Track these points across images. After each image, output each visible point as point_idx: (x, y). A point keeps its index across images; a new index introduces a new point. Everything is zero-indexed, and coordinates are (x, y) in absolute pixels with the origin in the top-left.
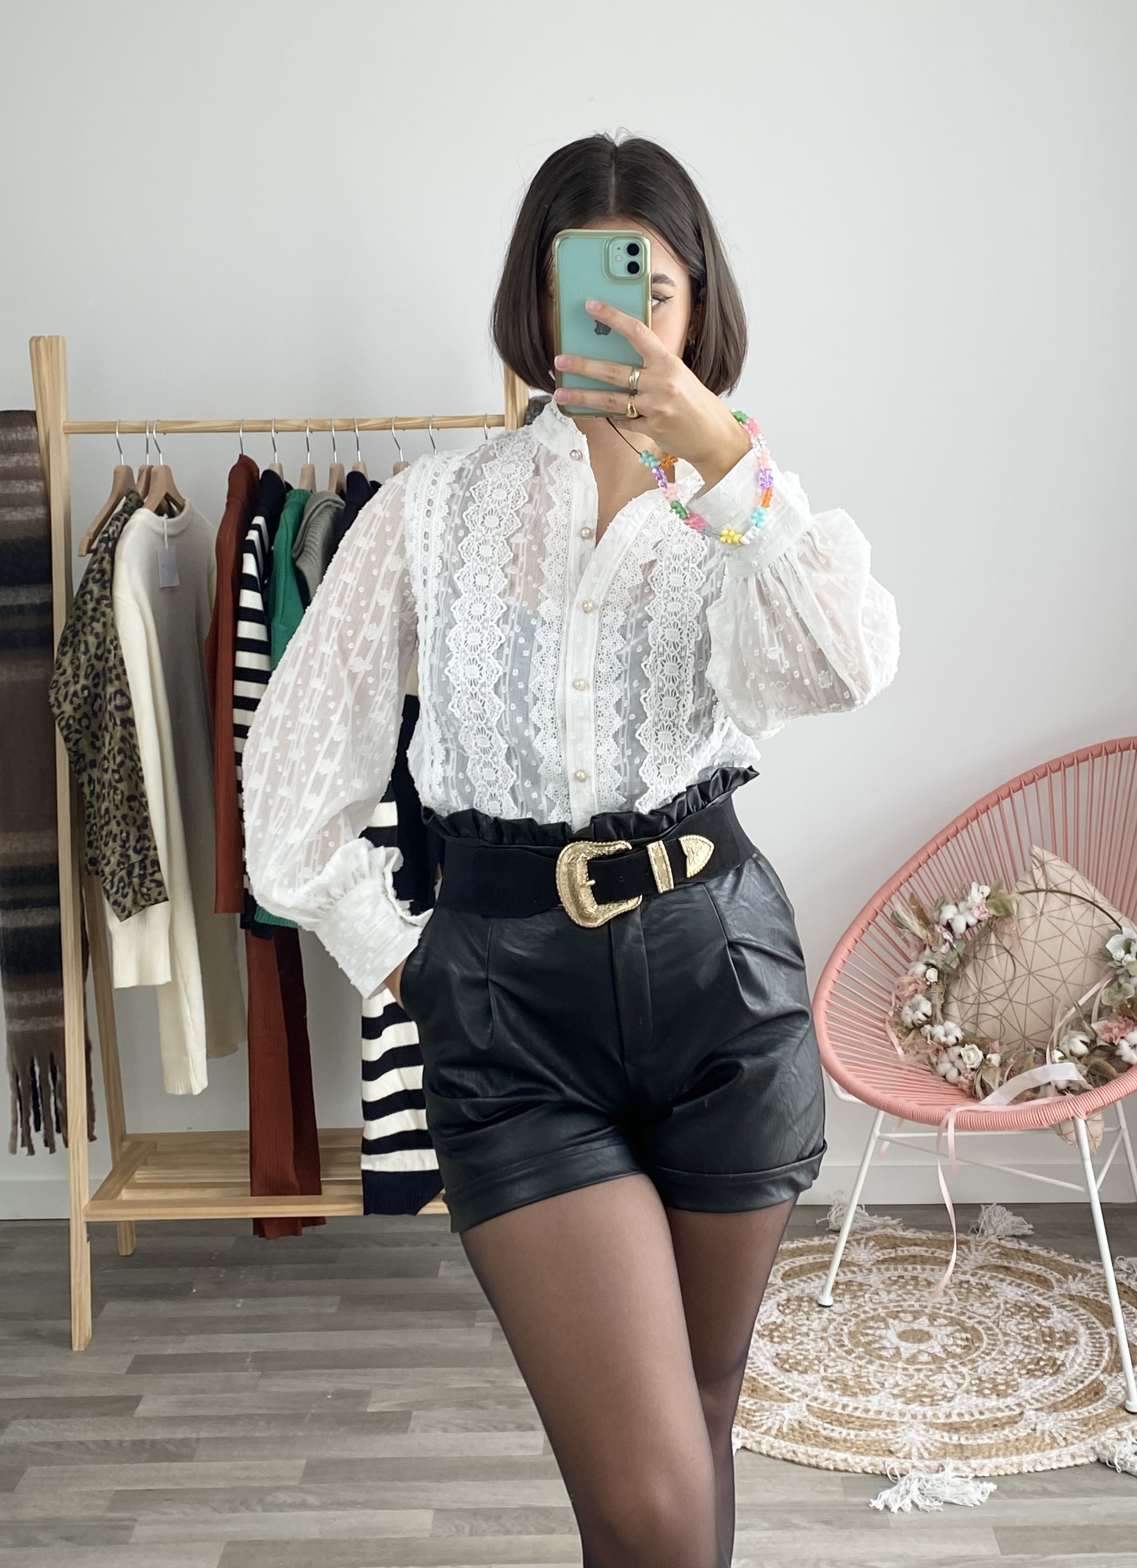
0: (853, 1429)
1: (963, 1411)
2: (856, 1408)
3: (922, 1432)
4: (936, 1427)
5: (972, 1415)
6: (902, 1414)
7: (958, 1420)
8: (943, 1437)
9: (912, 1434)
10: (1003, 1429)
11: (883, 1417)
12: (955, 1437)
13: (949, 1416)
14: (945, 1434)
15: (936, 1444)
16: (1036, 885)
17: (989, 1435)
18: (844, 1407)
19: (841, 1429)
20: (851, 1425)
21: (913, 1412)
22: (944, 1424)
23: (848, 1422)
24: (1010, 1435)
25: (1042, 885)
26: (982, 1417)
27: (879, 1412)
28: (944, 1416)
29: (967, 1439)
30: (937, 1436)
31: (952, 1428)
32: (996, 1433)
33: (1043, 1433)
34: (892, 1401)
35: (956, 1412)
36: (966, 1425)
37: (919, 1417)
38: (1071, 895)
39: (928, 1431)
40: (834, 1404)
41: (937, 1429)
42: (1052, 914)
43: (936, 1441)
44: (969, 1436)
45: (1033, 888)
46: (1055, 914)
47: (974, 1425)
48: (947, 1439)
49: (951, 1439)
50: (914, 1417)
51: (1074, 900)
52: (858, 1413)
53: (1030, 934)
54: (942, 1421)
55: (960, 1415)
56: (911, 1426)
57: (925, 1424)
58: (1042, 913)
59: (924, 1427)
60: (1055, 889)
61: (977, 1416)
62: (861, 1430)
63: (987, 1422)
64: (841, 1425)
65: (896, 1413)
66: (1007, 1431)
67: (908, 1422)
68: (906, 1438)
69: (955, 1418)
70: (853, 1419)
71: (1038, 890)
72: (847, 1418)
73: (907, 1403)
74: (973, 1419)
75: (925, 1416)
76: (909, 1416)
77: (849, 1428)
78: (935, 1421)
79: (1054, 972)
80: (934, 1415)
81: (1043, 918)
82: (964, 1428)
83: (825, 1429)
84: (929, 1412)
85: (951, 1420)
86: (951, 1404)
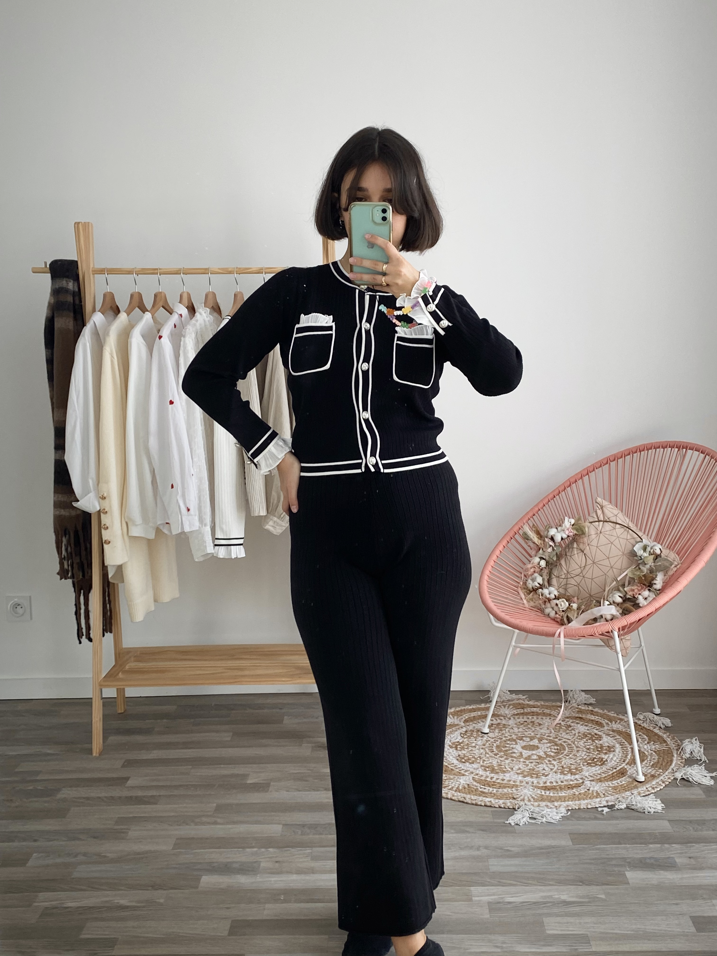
0: (495, 788)
1: (552, 781)
2: (497, 779)
3: (531, 790)
4: (539, 788)
5: (557, 782)
6: (521, 782)
7: (550, 785)
8: (541, 792)
9: (526, 791)
10: (573, 789)
11: (512, 783)
12: (548, 792)
13: (545, 783)
14: (542, 791)
15: (537, 795)
16: (598, 519)
17: (565, 792)
18: (492, 778)
19: (489, 788)
20: (494, 786)
21: (527, 781)
22: (542, 787)
23: (493, 785)
24: (576, 792)
25: (601, 518)
26: (562, 784)
27: (510, 781)
28: (543, 783)
29: (554, 793)
30: (539, 792)
31: (546, 788)
32: (569, 791)
33: (593, 791)
34: (517, 776)
35: (549, 781)
36: (554, 787)
37: (530, 783)
38: (616, 523)
39: (534, 790)
40: (487, 777)
41: (538, 789)
42: (606, 533)
43: (538, 794)
44: (555, 792)
45: (597, 520)
46: (607, 533)
47: (558, 787)
48: (543, 793)
49: (545, 793)
50: (527, 783)
51: (618, 526)
52: (498, 781)
53: (594, 543)
54: (541, 785)
56: (525, 787)
57: (533, 786)
58: (601, 532)
59: (532, 788)
60: (608, 520)
61: (560, 783)
62: (499, 789)
63: (565, 785)
64: (489, 786)
65: (518, 781)
67: (524, 785)
68: (522, 792)
69: (548, 784)
70: (495, 784)
71: (599, 521)
72: (493, 783)
73: (524, 777)
74: (557, 784)
75: (533, 783)
76: (525, 783)
77: (493, 788)
78: (538, 785)
79: (606, 562)
80: (538, 782)
81: (601, 535)
82: (552, 789)
83: (481, 788)
84: (535, 781)
85: (546, 785)
86: (547, 778)
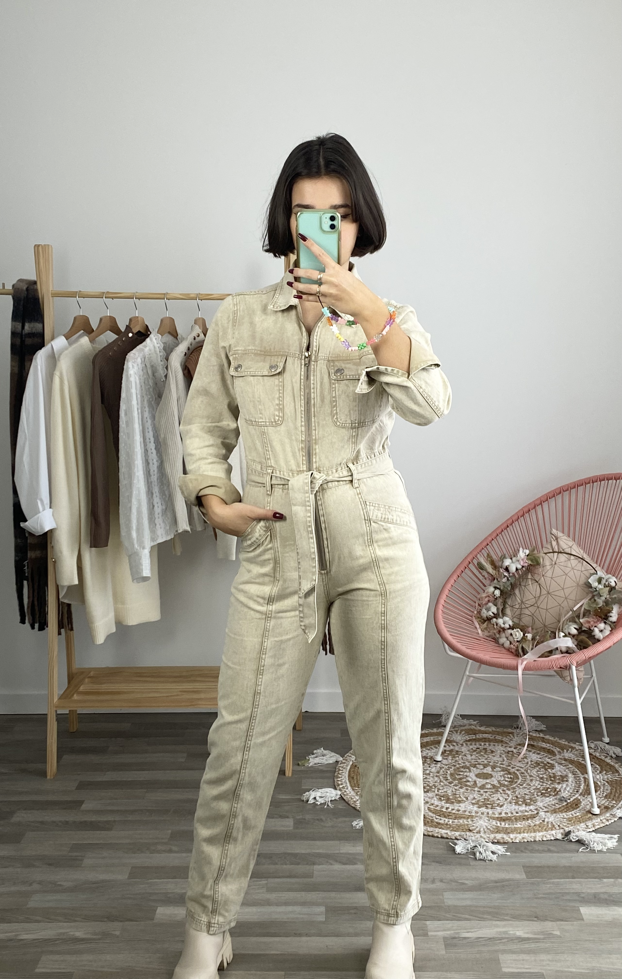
0: (451, 819)
1: (508, 812)
2: (453, 809)
3: (486, 821)
4: (494, 819)
5: (512, 813)
6: (477, 812)
7: (505, 816)
8: (497, 823)
9: (481, 822)
10: (528, 820)
11: (467, 813)
12: (503, 824)
13: (500, 814)
14: (498, 822)
15: (493, 826)
16: (553, 549)
17: (520, 823)
18: (447, 808)
19: (445, 819)
20: (450, 817)
21: (482, 811)
22: (498, 818)
23: (449, 816)
24: (531, 823)
25: (556, 549)
26: (517, 815)
27: (465, 811)
28: (498, 814)
29: (509, 824)
30: (494, 823)
31: (501, 819)
32: (524, 822)
33: (548, 823)
34: (472, 806)
35: (504, 812)
37: (485, 814)
38: (572, 555)
39: (489, 821)
40: (442, 807)
45: (551, 551)
46: (562, 564)
47: (513, 818)
48: (499, 825)
49: (501, 824)
50: (482, 814)
51: (572, 557)
52: (454, 812)
53: (549, 574)
54: (497, 816)
55: (506, 813)
56: (481, 818)
57: (488, 817)
58: (556, 563)
59: (488, 819)
60: (563, 551)
61: (515, 814)
62: (455, 819)
63: (520, 817)
64: (445, 817)
65: (473, 811)
66: (530, 821)
67: (479, 816)
68: (478, 823)
69: (503, 815)
70: (451, 814)
71: (554, 552)
72: (448, 814)
73: (479, 807)
74: (512, 815)
75: (488, 813)
76: (480, 813)
77: (449, 819)
78: (493, 816)
79: (561, 593)
80: (493, 813)
81: (556, 566)
82: (508, 819)
83: (436, 819)
84: (490, 811)
85: (501, 816)
86: (502, 808)
